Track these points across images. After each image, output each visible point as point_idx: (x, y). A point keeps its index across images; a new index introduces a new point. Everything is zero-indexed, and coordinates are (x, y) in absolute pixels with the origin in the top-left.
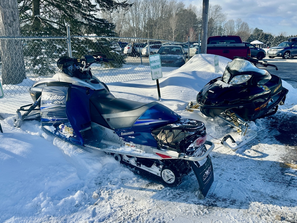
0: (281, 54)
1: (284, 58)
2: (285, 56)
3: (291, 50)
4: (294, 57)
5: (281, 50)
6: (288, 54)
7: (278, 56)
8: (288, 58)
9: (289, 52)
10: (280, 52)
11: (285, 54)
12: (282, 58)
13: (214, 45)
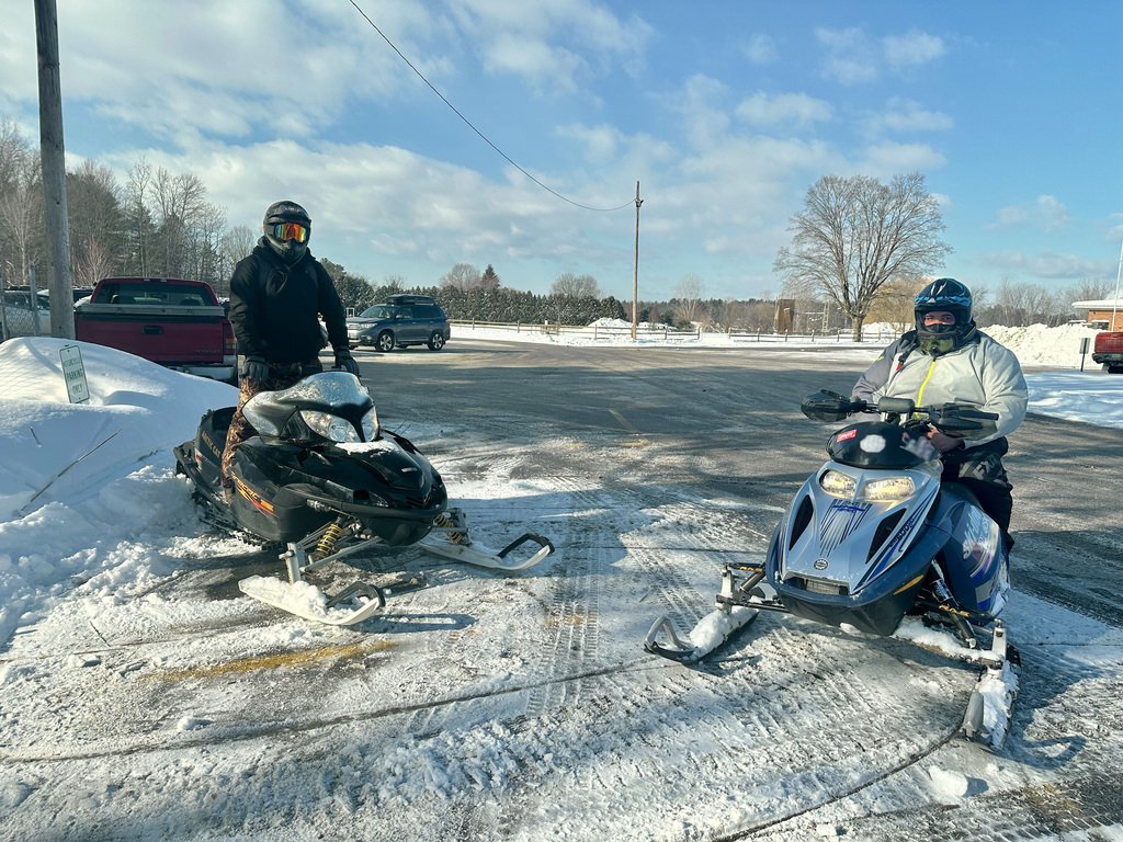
0: (369, 338)
1: (380, 350)
2: (382, 343)
3: (396, 329)
4: (409, 347)
5: (368, 326)
6: (389, 339)
7: (364, 343)
8: (389, 351)
9: (390, 332)
10: (369, 332)
11: (379, 338)
12: (373, 348)
13: (119, 308)
